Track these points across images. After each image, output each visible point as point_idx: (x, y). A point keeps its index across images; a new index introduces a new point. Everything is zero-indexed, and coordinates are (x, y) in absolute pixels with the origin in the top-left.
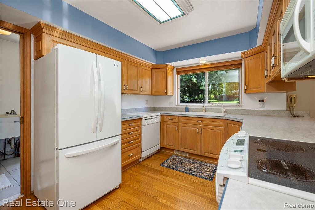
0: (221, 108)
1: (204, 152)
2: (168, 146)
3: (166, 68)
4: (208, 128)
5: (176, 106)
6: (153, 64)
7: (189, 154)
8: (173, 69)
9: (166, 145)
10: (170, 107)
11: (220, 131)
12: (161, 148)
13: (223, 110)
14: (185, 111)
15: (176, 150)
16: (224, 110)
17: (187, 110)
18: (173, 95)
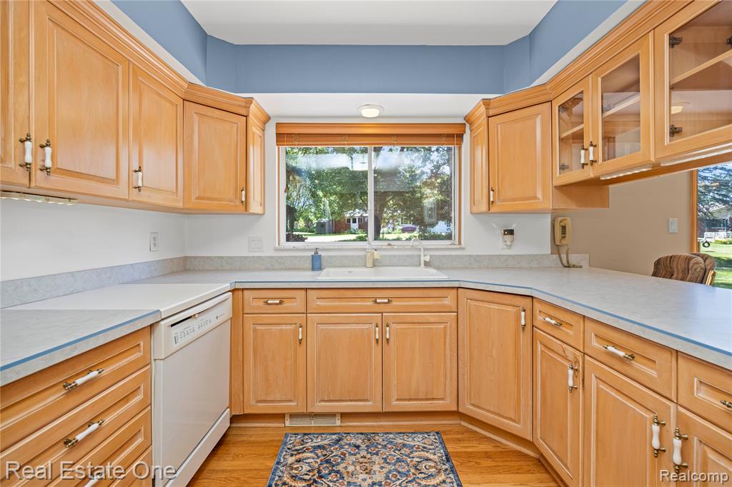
0: (416, 253)
1: (398, 400)
2: (259, 404)
3: (243, 112)
4: (409, 320)
5: (276, 250)
6: (191, 84)
7: (344, 416)
8: (265, 123)
9: (254, 403)
10: (251, 254)
11: (442, 326)
12: (234, 419)
13: (423, 259)
14: (310, 266)
15: (293, 416)
16: (427, 259)
17: (316, 263)
18: (264, 214)
